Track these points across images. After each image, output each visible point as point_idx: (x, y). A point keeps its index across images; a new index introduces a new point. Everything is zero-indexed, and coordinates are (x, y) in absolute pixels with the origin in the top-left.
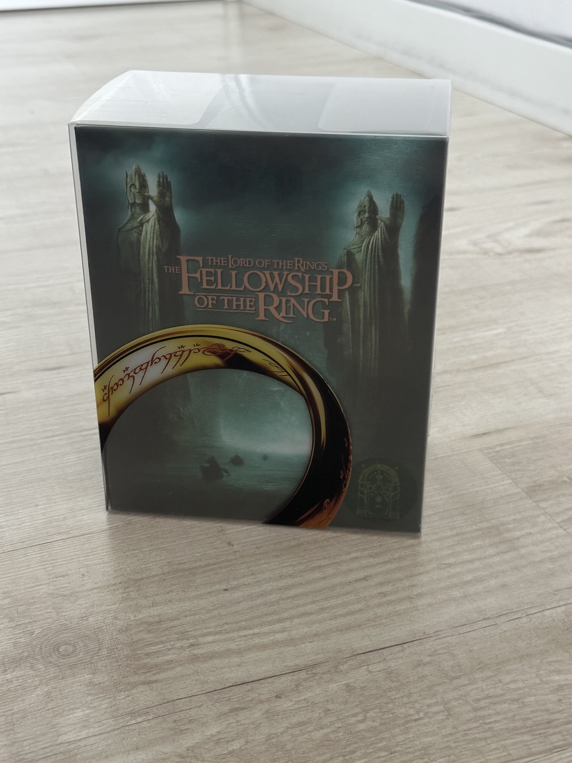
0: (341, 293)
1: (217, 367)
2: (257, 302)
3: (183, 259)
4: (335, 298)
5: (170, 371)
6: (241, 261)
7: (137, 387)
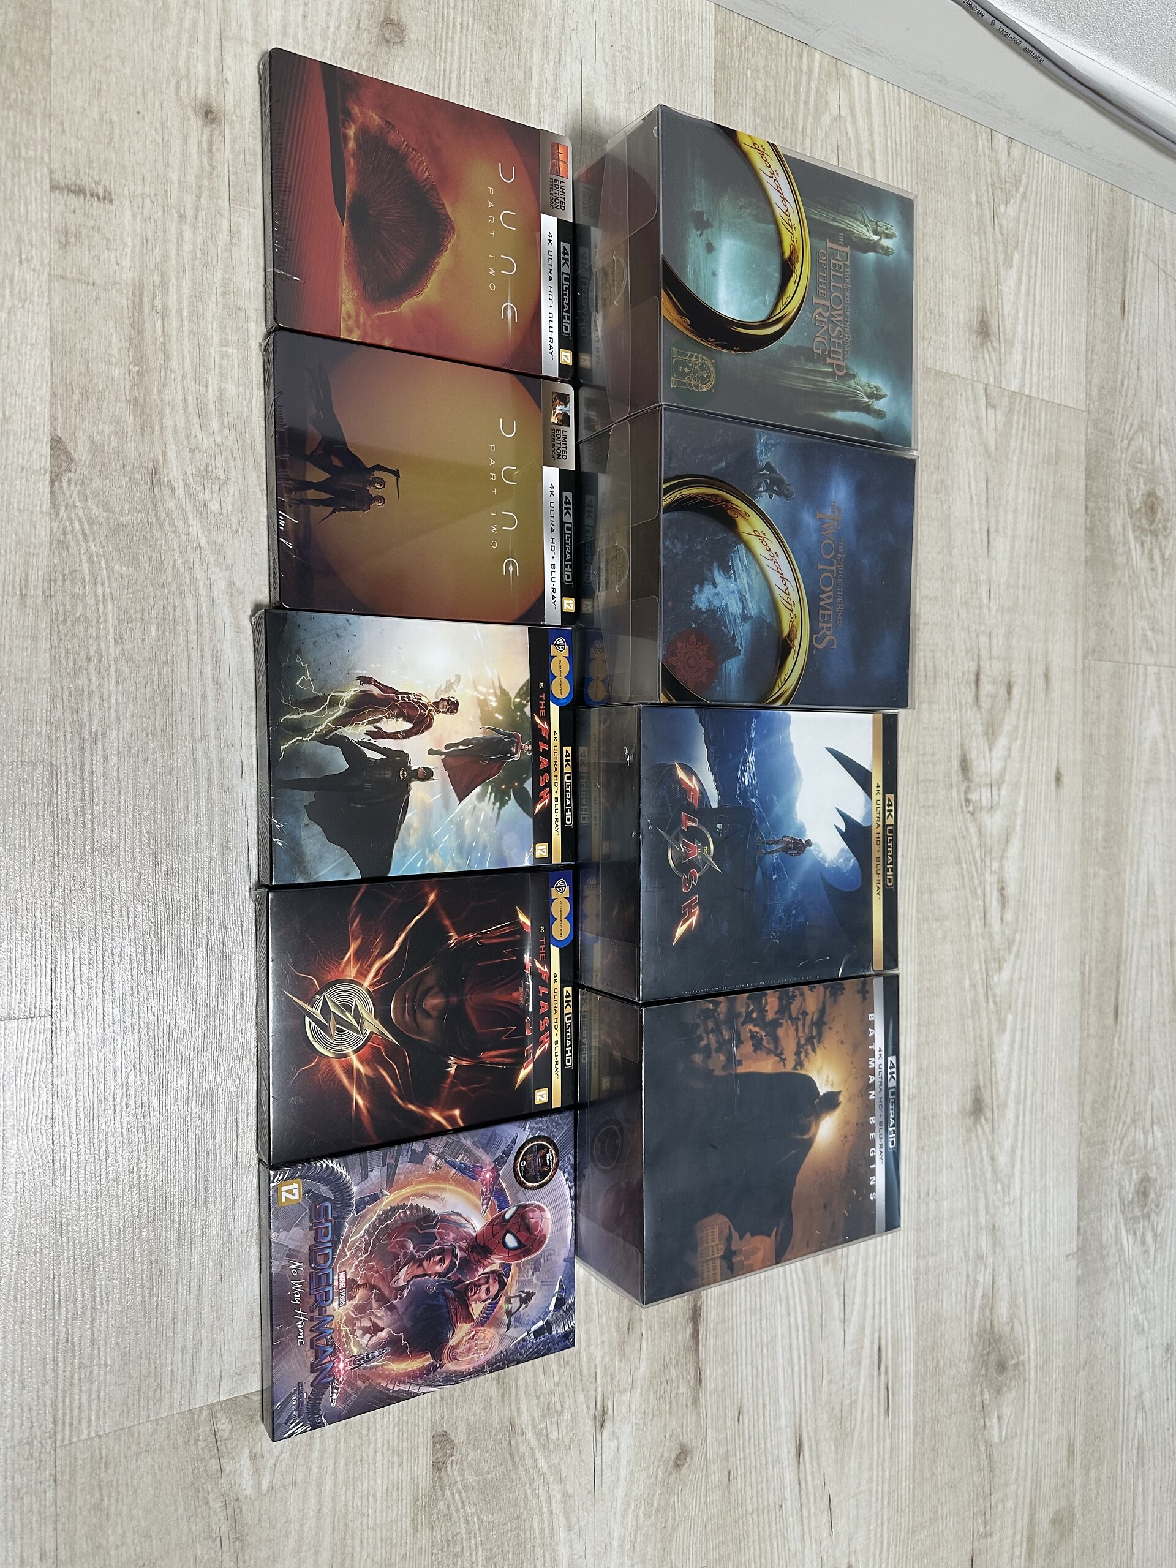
0: (831, 365)
1: (782, 253)
2: (824, 298)
3: (847, 250)
4: (829, 360)
5: (778, 211)
6: (848, 293)
7: (765, 178)
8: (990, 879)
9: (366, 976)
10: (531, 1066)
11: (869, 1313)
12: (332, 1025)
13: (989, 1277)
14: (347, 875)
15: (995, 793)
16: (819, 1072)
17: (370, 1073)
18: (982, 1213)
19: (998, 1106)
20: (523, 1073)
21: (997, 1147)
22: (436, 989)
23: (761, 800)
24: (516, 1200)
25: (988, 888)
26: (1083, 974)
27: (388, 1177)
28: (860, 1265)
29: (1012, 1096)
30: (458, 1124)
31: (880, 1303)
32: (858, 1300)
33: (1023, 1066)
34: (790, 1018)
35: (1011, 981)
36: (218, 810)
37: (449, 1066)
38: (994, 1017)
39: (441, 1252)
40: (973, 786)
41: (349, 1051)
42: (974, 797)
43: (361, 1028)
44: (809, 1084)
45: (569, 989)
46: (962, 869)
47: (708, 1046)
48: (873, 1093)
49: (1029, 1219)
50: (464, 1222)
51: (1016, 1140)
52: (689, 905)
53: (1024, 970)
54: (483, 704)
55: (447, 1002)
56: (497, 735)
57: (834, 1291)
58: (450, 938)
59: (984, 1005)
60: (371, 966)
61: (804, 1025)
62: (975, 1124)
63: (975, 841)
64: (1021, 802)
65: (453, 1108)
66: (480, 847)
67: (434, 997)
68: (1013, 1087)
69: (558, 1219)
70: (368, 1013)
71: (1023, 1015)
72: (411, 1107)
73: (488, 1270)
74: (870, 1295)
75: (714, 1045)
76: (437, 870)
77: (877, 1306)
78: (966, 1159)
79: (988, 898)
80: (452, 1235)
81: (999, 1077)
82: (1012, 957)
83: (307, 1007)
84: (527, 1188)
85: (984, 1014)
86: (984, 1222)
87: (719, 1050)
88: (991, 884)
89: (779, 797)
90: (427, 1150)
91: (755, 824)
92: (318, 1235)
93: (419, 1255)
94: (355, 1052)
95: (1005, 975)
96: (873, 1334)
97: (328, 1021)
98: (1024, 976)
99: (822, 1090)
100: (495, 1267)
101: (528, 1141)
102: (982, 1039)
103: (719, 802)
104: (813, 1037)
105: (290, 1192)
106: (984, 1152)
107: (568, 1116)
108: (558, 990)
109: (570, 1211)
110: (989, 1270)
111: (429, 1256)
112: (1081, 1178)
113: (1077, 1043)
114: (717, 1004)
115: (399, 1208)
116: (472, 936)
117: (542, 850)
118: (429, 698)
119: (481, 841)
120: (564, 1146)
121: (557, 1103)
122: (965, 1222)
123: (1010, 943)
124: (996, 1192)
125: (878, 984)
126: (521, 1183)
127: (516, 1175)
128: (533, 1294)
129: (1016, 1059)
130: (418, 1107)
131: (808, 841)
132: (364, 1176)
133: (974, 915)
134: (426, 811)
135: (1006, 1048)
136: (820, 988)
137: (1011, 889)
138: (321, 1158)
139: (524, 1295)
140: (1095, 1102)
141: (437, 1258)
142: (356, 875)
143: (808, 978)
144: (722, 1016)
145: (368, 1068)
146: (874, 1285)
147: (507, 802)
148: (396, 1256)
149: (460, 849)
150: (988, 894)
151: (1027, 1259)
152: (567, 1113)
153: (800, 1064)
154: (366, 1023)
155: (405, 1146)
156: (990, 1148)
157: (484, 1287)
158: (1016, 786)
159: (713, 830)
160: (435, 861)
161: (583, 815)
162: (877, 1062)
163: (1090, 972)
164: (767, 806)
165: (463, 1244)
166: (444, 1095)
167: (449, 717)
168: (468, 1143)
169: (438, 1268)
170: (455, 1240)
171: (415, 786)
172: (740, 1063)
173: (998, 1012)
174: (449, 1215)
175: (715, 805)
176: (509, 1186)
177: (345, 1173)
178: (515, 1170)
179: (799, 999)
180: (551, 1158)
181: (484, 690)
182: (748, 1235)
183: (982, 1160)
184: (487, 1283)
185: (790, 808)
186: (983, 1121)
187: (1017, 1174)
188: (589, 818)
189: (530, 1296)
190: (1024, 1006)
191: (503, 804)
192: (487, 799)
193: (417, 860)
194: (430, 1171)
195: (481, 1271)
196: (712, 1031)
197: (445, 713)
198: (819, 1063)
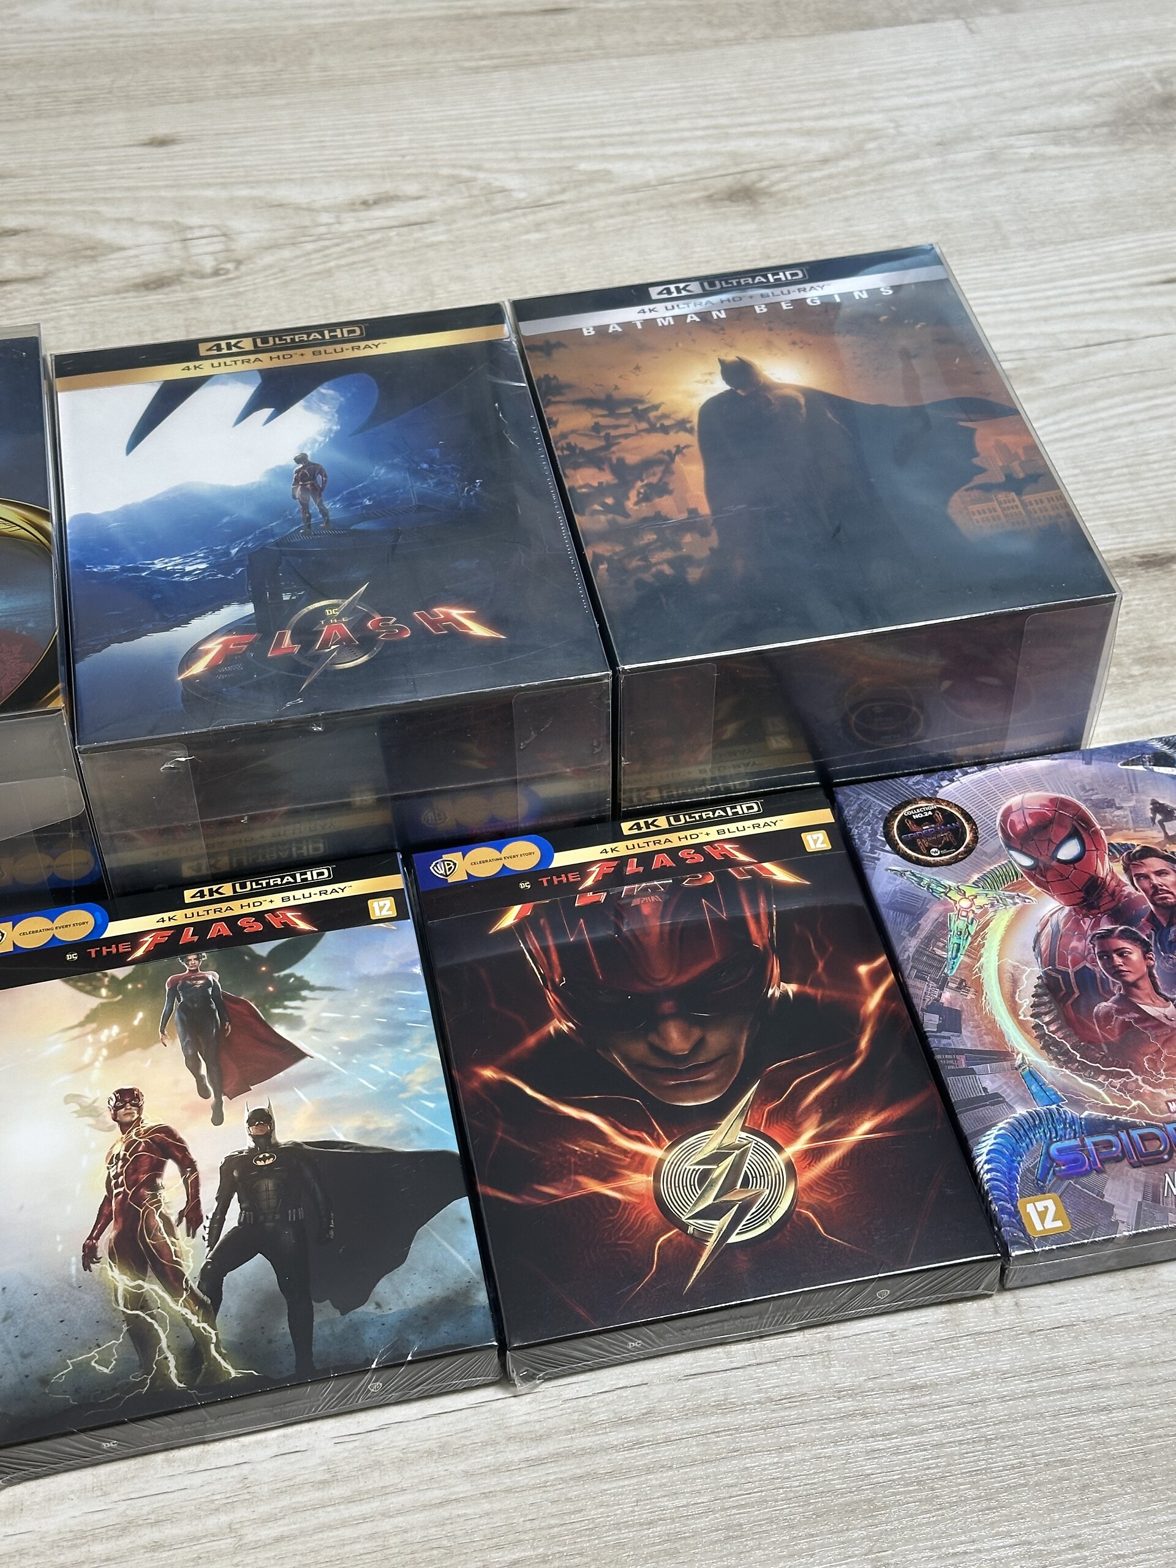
8: (350, 223)
9: (644, 1157)
10: (767, 865)
11: (1111, 305)
12: (738, 1196)
13: (1023, 140)
14: (463, 1221)
15: (197, 233)
16: (692, 395)
17: (815, 1119)
18: (918, 164)
19: (737, 165)
20: (780, 874)
21: (805, 158)
22: (653, 1038)
23: (232, 540)
24: (998, 853)
25: (367, 225)
26: (496, 68)
27: (992, 1061)
28: (1032, 329)
29: (716, 147)
30: (883, 965)
31: (1091, 292)
32: (1090, 325)
33: (665, 136)
34: (607, 447)
35: (522, 172)
36: (375, 1481)
37: (785, 995)
38: (587, 190)
39: (1106, 955)
40: (189, 268)
41: (780, 1160)
42: (209, 264)
43: (738, 1148)
44: (713, 408)
45: (626, 827)
46: (338, 267)
47: (670, 562)
48: (715, 314)
49: (919, 94)
50: (1048, 929)
51: (790, 131)
52: (432, 624)
53: (501, 156)
54: (117, 1049)
55: (673, 1016)
56: (175, 1015)
57: (1081, 361)
58: (558, 1031)
59: (568, 207)
60: (625, 1152)
61: (616, 427)
62: (770, 195)
63: (286, 253)
64: (209, 193)
65: (857, 978)
66: (388, 1009)
67: (665, 1039)
68: (701, 147)
69: (1020, 784)
70: (709, 1141)
71: (578, 147)
72: (864, 1043)
73: (1124, 879)
74: (1079, 308)
75: (668, 554)
76: (439, 1073)
77: (1098, 295)
78: (831, 201)
79: (386, 223)
80: (1074, 944)
81: (689, 169)
82: (481, 175)
83: (711, 1244)
84: (975, 839)
85: (585, 206)
86: (935, 160)
87: (677, 546)
88: (359, 221)
89: (224, 514)
90: (936, 1007)
91: (277, 544)
92: (1108, 1158)
93: (1117, 990)
94: (779, 1149)
95: (511, 182)
96: (1144, 296)
97: (731, 1204)
98: (512, 154)
99: (721, 386)
100: (1118, 868)
101: (896, 850)
102: (628, 203)
103: (242, 602)
104: (635, 411)
105: (1042, 1216)
106: (816, 174)
107: (844, 795)
108: (630, 843)
109: (1005, 768)
110: (1012, 140)
111: (1117, 973)
112: (840, 29)
113: (615, 62)
114: (598, 559)
115: (1041, 1037)
116: (550, 997)
117: (381, 908)
118: (115, 1141)
119: (376, 1009)
120: (897, 794)
121: (825, 816)
122: (936, 187)
123: (456, 181)
124: (881, 149)
125: (533, 328)
126: (969, 851)
127: (956, 860)
128: (1154, 803)
129: (654, 149)
130: (862, 1032)
131: (298, 460)
132: (995, 1099)
133: (416, 240)
134: (331, 1108)
135: (637, 166)
136: (548, 412)
137: (364, 190)
138: (975, 1176)
139: (1159, 817)
140: (709, 24)
141: (1118, 960)
142: (463, 1205)
143: (536, 429)
144: (619, 548)
145: (807, 1124)
146: (1062, 304)
147: (299, 979)
148: (1126, 1026)
149: (394, 1042)
150: (376, 224)
151: (984, 89)
152: (840, 798)
153: (682, 425)
154: (726, 1142)
155: (934, 1043)
156: (810, 166)
157: (1156, 880)
158: (181, 204)
159: (295, 606)
160: (420, 1079)
161: (308, 850)
162: (662, 313)
163: (491, 58)
164: (241, 530)
165: (1087, 923)
166: (835, 994)
167: (147, 1103)
168: (913, 944)
169: (1136, 955)
170: (1082, 936)
171: (285, 1134)
172: (693, 512)
173: (578, 184)
174: (1040, 954)
175: (249, 609)
176: (977, 867)
177: (994, 1131)
178: (948, 863)
179: (573, 440)
180: (921, 809)
181: (90, 1051)
182: (976, 461)
183: (831, 176)
184: (1147, 877)
185: (242, 495)
186: (764, 184)
187: (846, 122)
188: (313, 839)
189: (1157, 807)
190: (562, 148)
191: (303, 985)
192: (296, 1013)
193: (422, 1110)
194: (970, 996)
195: (1129, 889)
196: (645, 558)
197: (140, 1109)
198: (678, 397)
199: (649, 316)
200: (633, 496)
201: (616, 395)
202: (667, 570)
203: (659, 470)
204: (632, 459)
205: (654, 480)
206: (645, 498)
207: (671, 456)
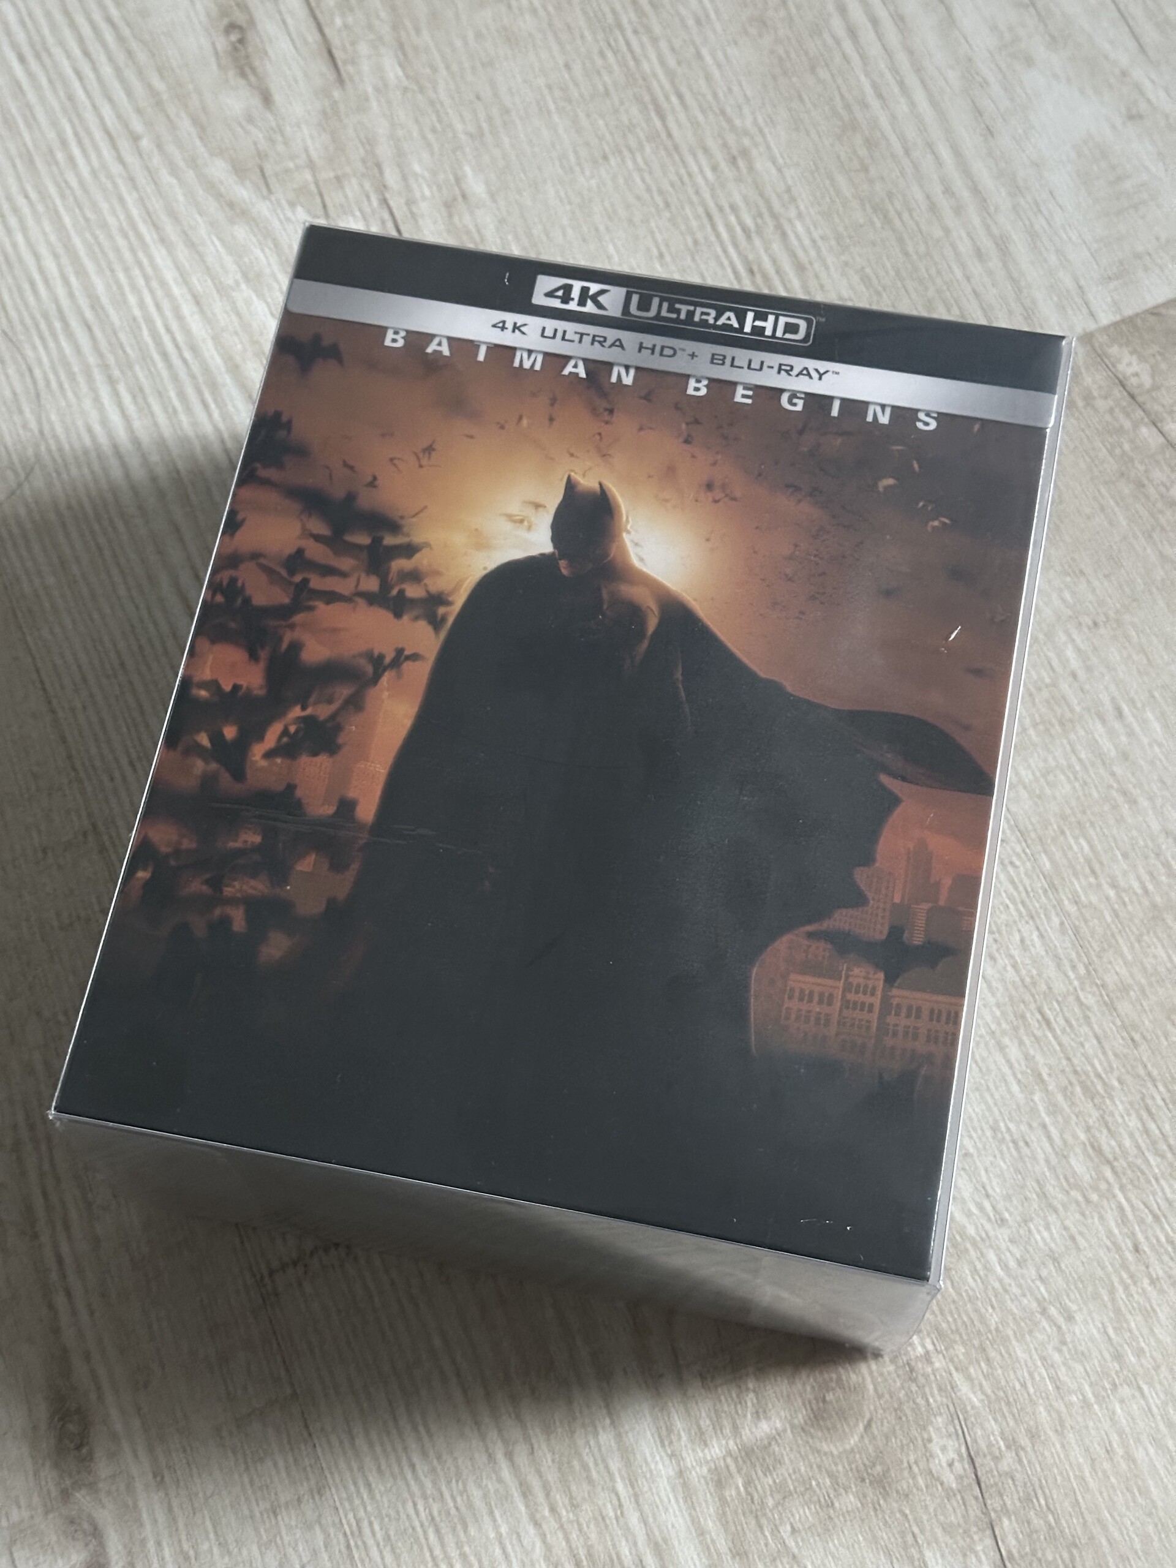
16: (483, 545)
34: (289, 611)
48: (616, 372)
61: (327, 571)
87: (281, 873)
99: (539, 542)
104: (375, 547)
144: (188, 843)
153: (432, 606)
162: (531, 341)
198: (458, 539)
199: (507, 338)
200: (272, 736)
201: (366, 501)
202: (238, 919)
203: (344, 691)
204: (315, 652)
205: (322, 712)
206: (288, 749)
207: (379, 665)
